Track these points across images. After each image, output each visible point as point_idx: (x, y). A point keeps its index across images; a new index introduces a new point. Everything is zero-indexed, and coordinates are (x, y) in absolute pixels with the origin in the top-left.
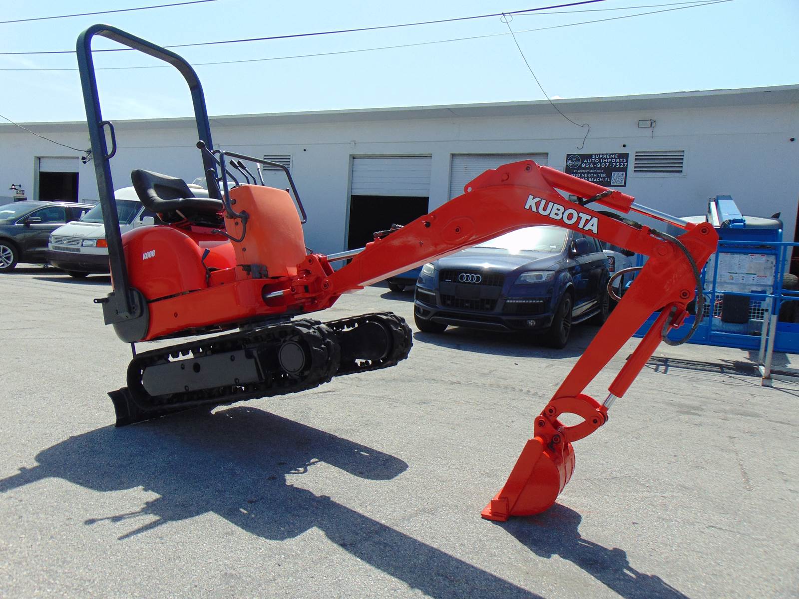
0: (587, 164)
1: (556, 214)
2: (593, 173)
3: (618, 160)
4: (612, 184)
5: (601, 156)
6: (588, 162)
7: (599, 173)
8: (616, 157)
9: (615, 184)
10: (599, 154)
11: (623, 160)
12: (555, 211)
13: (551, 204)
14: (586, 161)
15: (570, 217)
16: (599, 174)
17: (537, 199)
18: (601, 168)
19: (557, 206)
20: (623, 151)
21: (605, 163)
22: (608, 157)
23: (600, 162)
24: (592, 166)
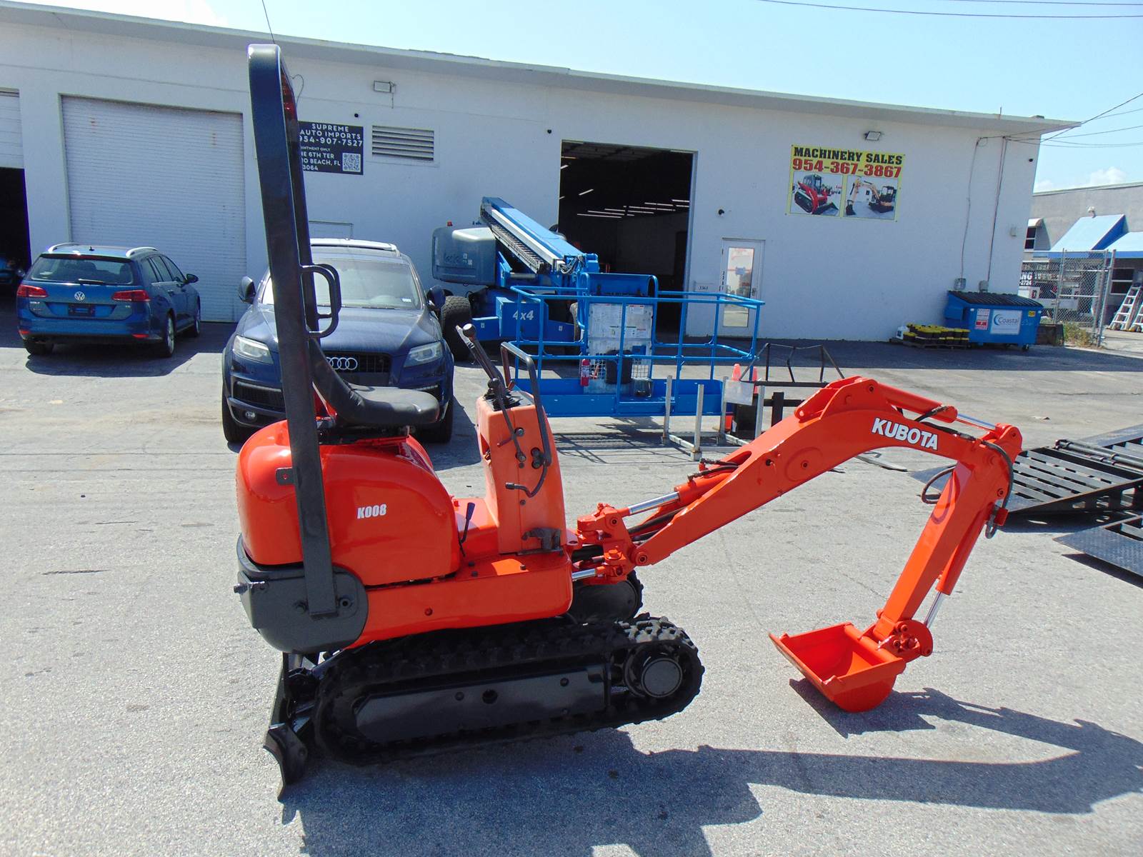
0: (305, 137)
1: (902, 435)
2: (315, 151)
3: (349, 136)
4: (344, 170)
5: (325, 127)
6: (306, 135)
7: (325, 152)
8: (347, 130)
9: (348, 170)
10: (322, 124)
11: (356, 137)
12: (900, 432)
13: (896, 425)
14: (302, 132)
15: (914, 436)
16: (325, 154)
17: (884, 422)
18: (326, 145)
19: (902, 427)
20: (356, 123)
21: (331, 137)
22: (335, 129)
23: (323, 136)
24: (313, 141)
